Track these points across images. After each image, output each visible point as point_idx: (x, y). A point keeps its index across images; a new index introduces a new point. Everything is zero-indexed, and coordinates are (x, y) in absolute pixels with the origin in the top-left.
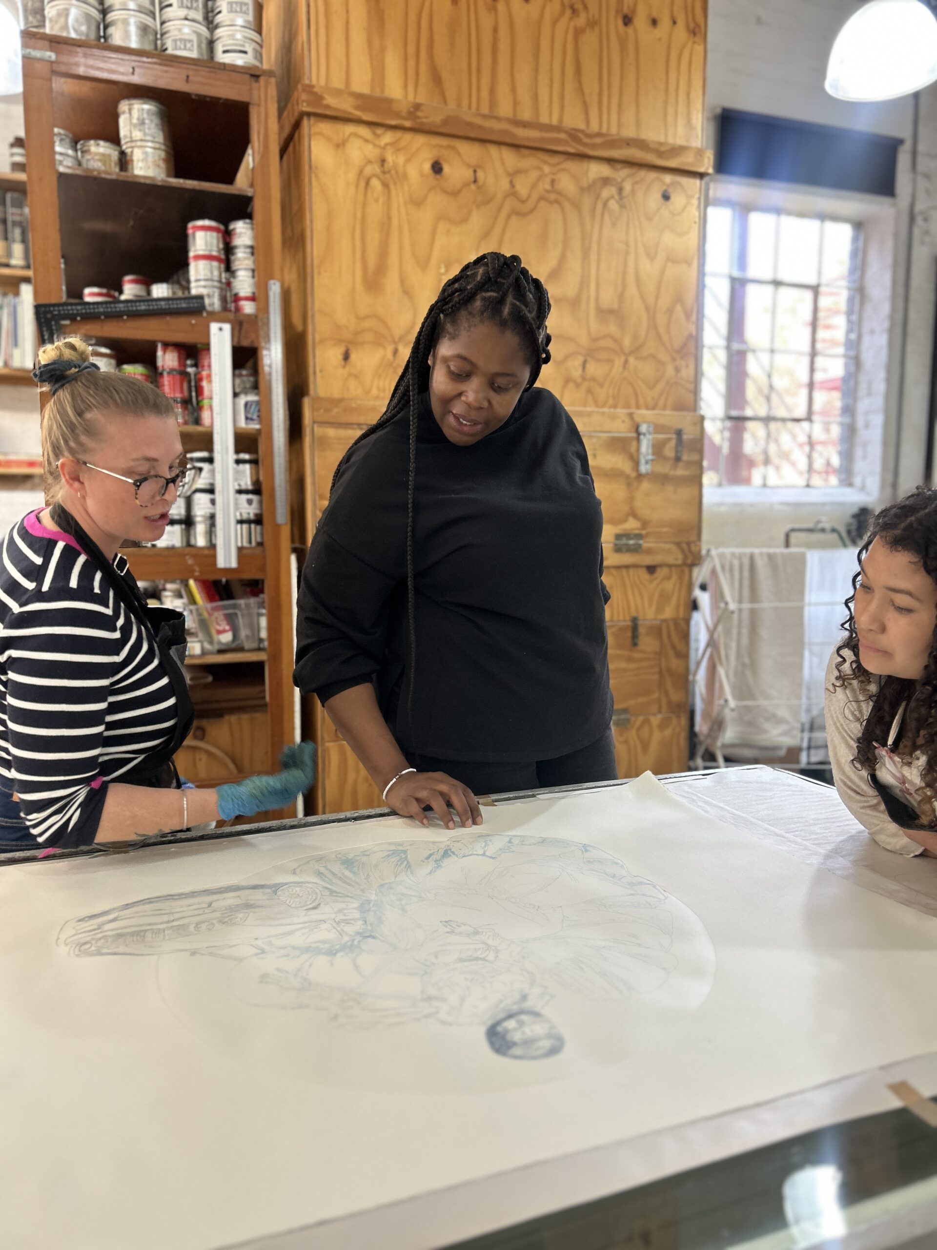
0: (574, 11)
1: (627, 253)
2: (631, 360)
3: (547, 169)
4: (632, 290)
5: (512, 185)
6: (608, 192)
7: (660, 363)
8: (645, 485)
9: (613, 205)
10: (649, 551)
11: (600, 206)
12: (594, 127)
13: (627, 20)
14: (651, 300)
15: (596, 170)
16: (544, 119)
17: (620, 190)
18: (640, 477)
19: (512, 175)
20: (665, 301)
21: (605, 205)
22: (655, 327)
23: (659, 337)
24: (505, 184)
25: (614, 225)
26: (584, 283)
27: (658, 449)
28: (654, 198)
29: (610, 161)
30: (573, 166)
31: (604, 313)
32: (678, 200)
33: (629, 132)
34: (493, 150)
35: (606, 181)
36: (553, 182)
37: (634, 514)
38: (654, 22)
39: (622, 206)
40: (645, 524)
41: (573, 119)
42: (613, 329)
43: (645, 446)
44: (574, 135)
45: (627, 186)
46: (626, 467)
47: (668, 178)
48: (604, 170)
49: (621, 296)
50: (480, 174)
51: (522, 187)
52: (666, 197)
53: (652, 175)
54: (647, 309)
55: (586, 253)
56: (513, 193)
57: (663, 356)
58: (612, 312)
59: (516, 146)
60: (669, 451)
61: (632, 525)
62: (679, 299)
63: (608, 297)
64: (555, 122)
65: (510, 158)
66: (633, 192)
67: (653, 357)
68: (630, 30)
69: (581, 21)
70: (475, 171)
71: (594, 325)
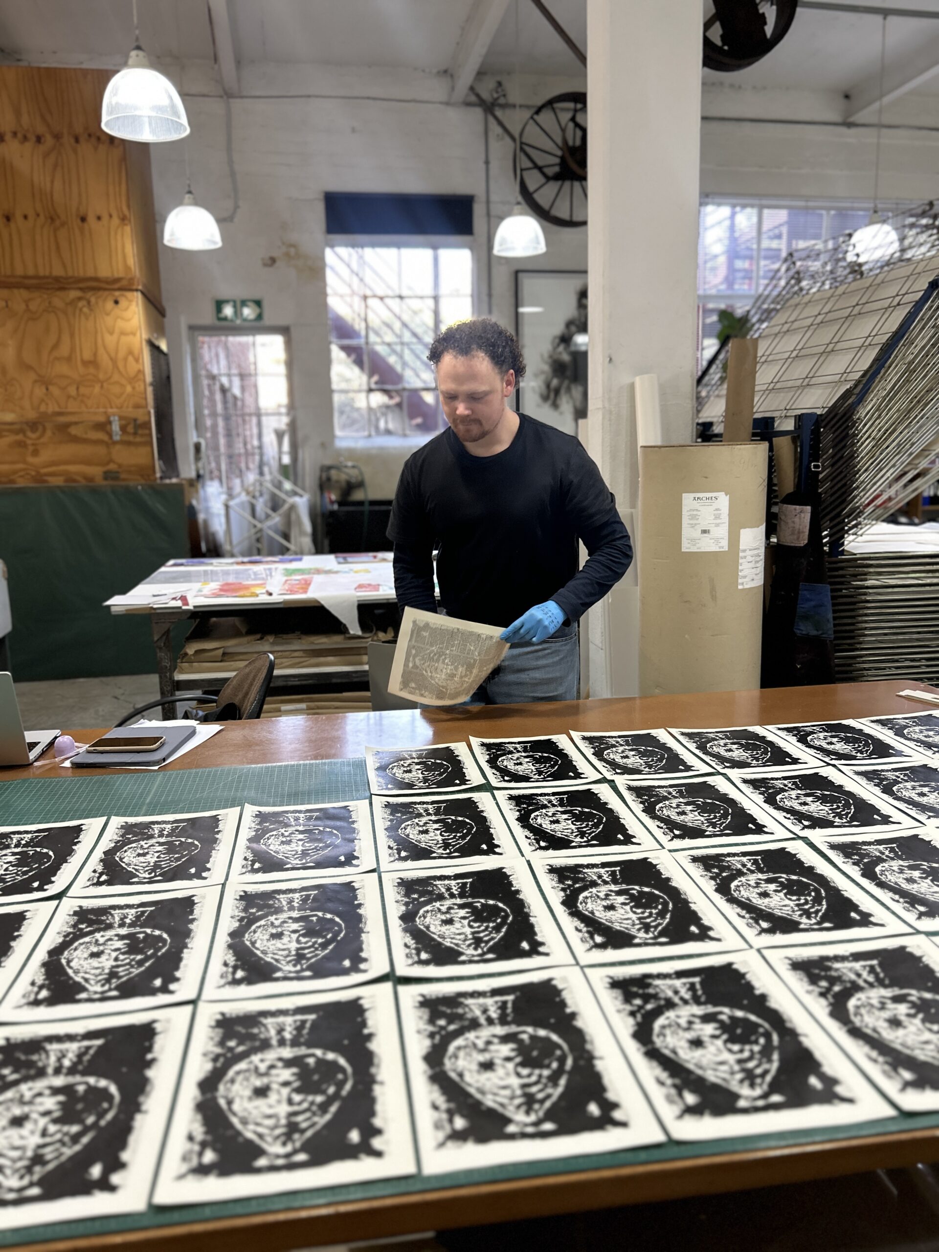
0: (52, 219)
1: (96, 332)
2: (105, 385)
3: (45, 296)
4: (101, 351)
5: (27, 306)
6: (81, 304)
7: (122, 386)
8: (118, 447)
9: (85, 310)
10: (124, 480)
11: (77, 312)
12: (70, 273)
13: (83, 219)
14: (113, 354)
15: (73, 294)
16: (41, 273)
17: (89, 302)
18: (115, 443)
19: (27, 302)
20: (122, 354)
21: (81, 310)
22: (118, 368)
23: (120, 372)
24: (23, 306)
25: (87, 319)
26: (73, 349)
27: (123, 429)
28: (110, 304)
29: (81, 289)
30: (60, 293)
31: (86, 363)
32: (123, 303)
33: (90, 273)
34: (16, 291)
35: (80, 299)
36: (50, 303)
37: (114, 462)
38: (99, 218)
39: (91, 310)
40: (120, 466)
41: (58, 271)
42: (92, 370)
43: (116, 427)
44: (57, 279)
45: (93, 300)
46: (105, 437)
47: (117, 293)
48: (78, 294)
49: (95, 354)
50: (10, 303)
51: (33, 306)
52: (116, 302)
53: (106, 293)
54: (111, 359)
55: (72, 335)
56: (28, 309)
57: (124, 382)
58: (90, 362)
59: (27, 288)
60: (130, 429)
61: (112, 467)
62: (130, 352)
63: (87, 355)
64: (47, 274)
65: (24, 293)
66: (97, 303)
67: (117, 383)
68: (86, 225)
69: (58, 223)
70: (7, 302)
71: (82, 370)
